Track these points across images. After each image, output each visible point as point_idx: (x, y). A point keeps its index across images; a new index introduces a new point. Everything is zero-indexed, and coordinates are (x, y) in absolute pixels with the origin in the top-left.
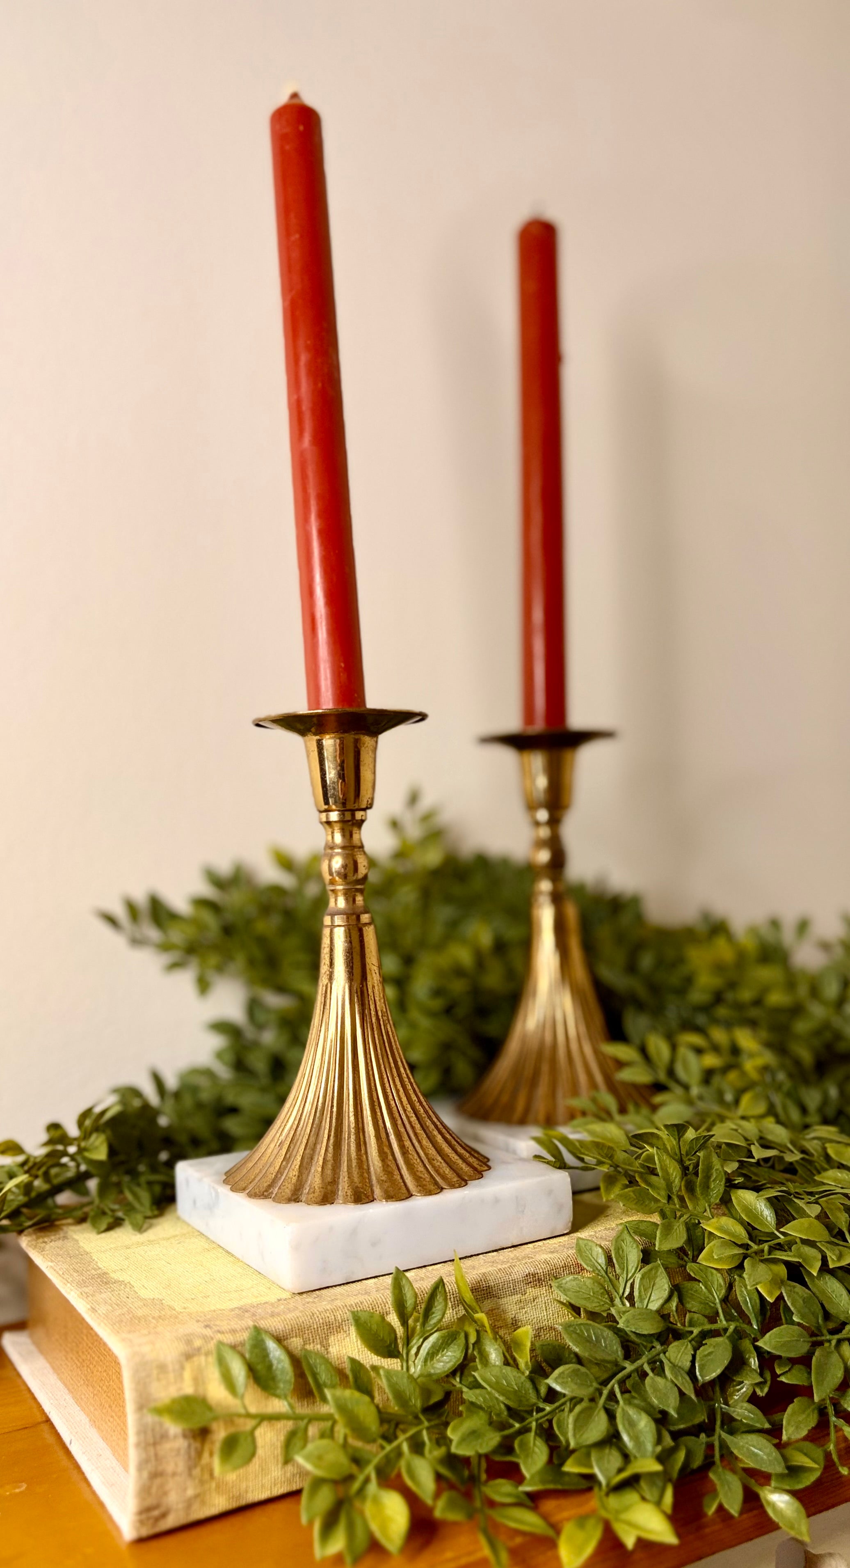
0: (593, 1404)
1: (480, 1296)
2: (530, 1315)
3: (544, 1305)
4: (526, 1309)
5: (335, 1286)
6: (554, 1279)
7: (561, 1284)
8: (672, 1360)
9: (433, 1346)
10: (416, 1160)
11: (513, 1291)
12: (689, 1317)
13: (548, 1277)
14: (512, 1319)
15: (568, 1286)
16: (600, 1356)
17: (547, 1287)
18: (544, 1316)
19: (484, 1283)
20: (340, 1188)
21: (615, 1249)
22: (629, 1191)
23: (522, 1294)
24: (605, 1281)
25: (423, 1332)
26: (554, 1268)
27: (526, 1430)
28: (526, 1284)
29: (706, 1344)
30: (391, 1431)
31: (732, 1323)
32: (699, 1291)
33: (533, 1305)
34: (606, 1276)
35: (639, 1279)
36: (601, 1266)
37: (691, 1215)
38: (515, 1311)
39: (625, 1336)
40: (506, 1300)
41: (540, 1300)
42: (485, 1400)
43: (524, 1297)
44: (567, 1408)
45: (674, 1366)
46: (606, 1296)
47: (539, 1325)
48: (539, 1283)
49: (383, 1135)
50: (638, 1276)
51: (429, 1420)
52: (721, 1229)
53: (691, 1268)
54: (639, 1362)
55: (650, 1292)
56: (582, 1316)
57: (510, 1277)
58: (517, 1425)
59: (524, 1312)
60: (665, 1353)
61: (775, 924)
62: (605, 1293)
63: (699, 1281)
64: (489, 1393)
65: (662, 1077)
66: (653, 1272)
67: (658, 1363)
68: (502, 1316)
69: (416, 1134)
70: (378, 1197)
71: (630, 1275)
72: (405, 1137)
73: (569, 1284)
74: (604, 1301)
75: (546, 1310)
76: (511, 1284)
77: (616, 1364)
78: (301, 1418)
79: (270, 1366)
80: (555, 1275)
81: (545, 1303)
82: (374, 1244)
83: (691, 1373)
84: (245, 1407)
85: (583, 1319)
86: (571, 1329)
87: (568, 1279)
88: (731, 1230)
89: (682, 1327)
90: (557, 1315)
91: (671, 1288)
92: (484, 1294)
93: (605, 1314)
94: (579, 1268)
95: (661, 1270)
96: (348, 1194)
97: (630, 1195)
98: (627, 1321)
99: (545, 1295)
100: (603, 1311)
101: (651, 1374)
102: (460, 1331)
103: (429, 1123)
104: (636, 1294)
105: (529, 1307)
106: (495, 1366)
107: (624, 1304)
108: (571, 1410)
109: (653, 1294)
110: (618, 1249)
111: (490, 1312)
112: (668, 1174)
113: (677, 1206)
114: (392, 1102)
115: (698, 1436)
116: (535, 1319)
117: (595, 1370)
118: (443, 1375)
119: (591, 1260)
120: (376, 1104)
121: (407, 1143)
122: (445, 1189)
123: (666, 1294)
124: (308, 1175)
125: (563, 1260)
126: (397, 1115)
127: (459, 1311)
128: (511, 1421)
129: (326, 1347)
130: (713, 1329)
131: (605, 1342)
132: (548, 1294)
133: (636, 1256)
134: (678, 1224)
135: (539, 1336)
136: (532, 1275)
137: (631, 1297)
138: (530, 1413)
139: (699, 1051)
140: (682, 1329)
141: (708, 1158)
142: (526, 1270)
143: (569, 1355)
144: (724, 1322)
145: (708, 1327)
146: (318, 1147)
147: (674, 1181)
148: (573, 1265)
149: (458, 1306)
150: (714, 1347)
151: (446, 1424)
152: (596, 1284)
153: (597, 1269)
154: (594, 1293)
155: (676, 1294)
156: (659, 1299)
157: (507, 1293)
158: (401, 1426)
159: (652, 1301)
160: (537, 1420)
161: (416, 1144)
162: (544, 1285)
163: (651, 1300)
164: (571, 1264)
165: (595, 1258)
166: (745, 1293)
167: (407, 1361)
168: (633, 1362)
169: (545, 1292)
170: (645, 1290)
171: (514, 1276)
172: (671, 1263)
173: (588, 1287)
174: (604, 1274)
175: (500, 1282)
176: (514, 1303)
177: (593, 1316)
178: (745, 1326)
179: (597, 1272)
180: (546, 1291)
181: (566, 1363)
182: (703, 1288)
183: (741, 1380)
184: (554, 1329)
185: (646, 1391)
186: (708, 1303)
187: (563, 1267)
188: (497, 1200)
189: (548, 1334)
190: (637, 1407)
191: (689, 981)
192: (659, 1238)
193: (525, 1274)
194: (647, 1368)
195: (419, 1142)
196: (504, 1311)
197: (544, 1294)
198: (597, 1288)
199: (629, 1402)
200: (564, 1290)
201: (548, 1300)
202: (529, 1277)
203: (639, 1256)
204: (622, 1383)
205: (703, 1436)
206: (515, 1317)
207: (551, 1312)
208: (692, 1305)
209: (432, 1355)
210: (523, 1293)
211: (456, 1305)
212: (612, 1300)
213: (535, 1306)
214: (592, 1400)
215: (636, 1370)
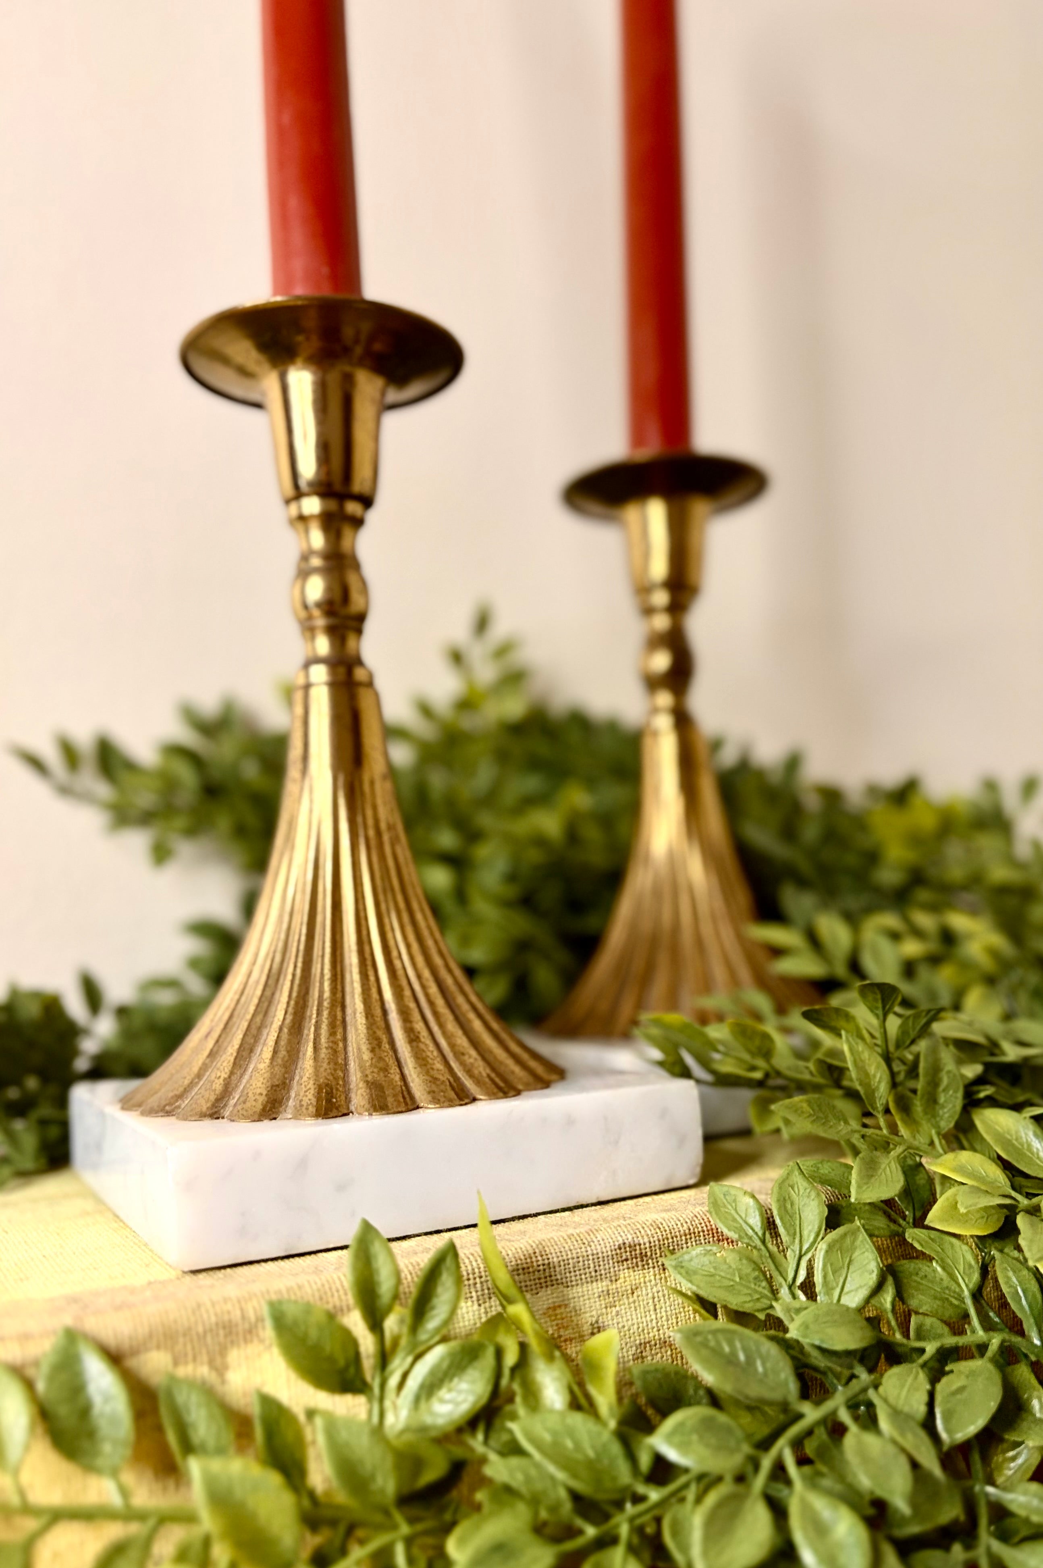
0: (740, 1489)
1: (533, 1282)
2: (625, 1319)
3: (651, 1301)
4: (618, 1308)
5: (266, 1261)
6: (668, 1254)
7: (681, 1262)
8: (891, 1400)
9: (433, 1372)
10: (432, 1052)
11: (593, 1274)
12: (916, 1323)
13: (658, 1251)
14: (592, 1324)
15: (694, 1264)
16: (755, 1391)
17: (656, 1269)
18: (651, 1321)
19: (539, 1258)
20: (293, 1094)
21: (778, 1200)
22: (801, 1101)
23: (611, 1281)
24: (761, 1256)
25: (414, 1345)
26: (669, 1236)
27: (606, 1542)
28: (618, 1262)
29: (952, 1371)
30: (337, 1542)
31: (995, 1334)
32: (929, 1277)
33: (631, 1300)
34: (763, 1248)
35: (823, 1253)
36: (753, 1230)
37: (909, 1148)
38: (597, 1310)
39: (800, 1356)
40: (580, 1290)
41: (644, 1292)
42: (528, 1479)
43: (614, 1286)
44: (691, 1494)
45: (896, 1414)
46: (764, 1284)
47: (642, 1337)
48: (642, 1261)
49: (378, 1012)
50: (822, 1246)
51: (411, 1521)
52: (961, 1170)
53: (913, 1236)
54: (828, 1406)
55: (844, 1276)
56: (720, 1316)
57: (589, 1249)
58: (591, 1531)
59: (614, 1313)
60: (876, 1387)
61: (991, 786)
62: (762, 1278)
63: (931, 1259)
64: (537, 1466)
65: (841, 971)
66: (848, 1240)
67: (862, 1408)
68: (573, 1318)
69: (436, 1014)
70: (356, 1109)
71: (805, 1247)
72: (416, 1016)
73: (696, 1261)
74: (761, 1293)
75: (655, 1310)
76: (590, 1262)
77: (784, 1407)
78: (139, 1516)
79: (85, 1411)
80: (671, 1248)
81: (654, 1298)
82: (341, 1188)
83: (928, 1424)
84: (22, 1493)
85: (722, 1321)
86: (699, 1339)
87: (694, 1253)
88: (981, 1173)
89: (905, 1341)
90: (674, 1321)
91: (882, 1269)
92: (539, 1279)
93: (762, 1316)
94: (713, 1237)
95: (863, 1236)
96: (303, 1103)
97: (802, 1107)
98: (806, 1326)
99: (653, 1282)
100: (758, 1311)
101: (853, 1429)
102: (487, 1343)
103: (460, 1000)
104: (818, 1279)
105: (624, 1304)
106: (551, 1411)
107: (794, 1296)
108: (699, 1500)
109: (849, 1278)
110: (784, 1201)
111: (551, 1312)
112: (867, 1074)
113: (885, 1131)
114: (397, 963)
115: (947, 1548)
116: (636, 1326)
117: (746, 1419)
118: (450, 1428)
119: (734, 1220)
120: (369, 963)
121: (419, 1026)
122: (481, 1100)
123: (872, 1279)
124: (241, 1076)
125: (686, 1222)
126: (404, 983)
127: (491, 1307)
128: (579, 1522)
129: (221, 1370)
130: (960, 1344)
131: (763, 1364)
132: (658, 1281)
133: (816, 1212)
134: (887, 1161)
135: (643, 1358)
136: (630, 1246)
137: (808, 1288)
138: (619, 1505)
139: (895, 936)
140: (902, 1345)
141: (934, 1051)
142: (619, 1238)
143: (696, 1391)
144: (981, 1333)
145: (951, 1341)
146: (265, 1032)
147: (878, 1088)
148: (703, 1231)
149: (490, 1298)
150: (967, 1377)
151: (447, 1529)
152: (744, 1261)
153: (747, 1234)
154: (741, 1278)
155: (890, 1280)
156: (861, 1287)
157: (583, 1276)
158: (360, 1533)
159: (847, 1293)
160: (631, 1520)
161: (435, 1028)
162: (651, 1265)
163: (846, 1289)
164: (700, 1229)
165: (744, 1216)
166: (1014, 1279)
167: (381, 1399)
168: (818, 1403)
169: (652, 1278)
170: (834, 1272)
171: (597, 1248)
172: (878, 1228)
173: (730, 1267)
174: (758, 1243)
175: (570, 1256)
176: (596, 1295)
177: (740, 1317)
178: (1017, 1339)
179: (746, 1240)
180: (655, 1275)
181: (690, 1405)
182: (939, 1269)
183: (1020, 1439)
184: (670, 1345)
185: (844, 1461)
186: (947, 1299)
187: (686, 1235)
188: (570, 1121)
189: (659, 1355)
190: (829, 1493)
191: (873, 857)
192: (857, 1182)
193: (617, 1244)
194: (844, 1416)
195: (441, 1026)
196: (577, 1312)
197: (650, 1281)
198: (747, 1269)
199: (812, 1482)
200: (687, 1273)
201: (658, 1292)
202: (623, 1250)
203: (821, 1213)
204: (797, 1444)
205: (957, 1549)
206: (597, 1322)
207: (664, 1314)
208: (919, 1301)
209: (430, 1388)
210: (613, 1278)
211: (486, 1296)
212: (774, 1293)
213: (634, 1302)
214: (740, 1479)
215: (823, 1421)
